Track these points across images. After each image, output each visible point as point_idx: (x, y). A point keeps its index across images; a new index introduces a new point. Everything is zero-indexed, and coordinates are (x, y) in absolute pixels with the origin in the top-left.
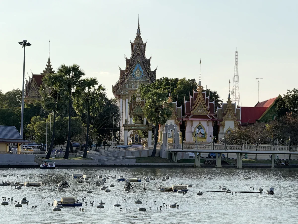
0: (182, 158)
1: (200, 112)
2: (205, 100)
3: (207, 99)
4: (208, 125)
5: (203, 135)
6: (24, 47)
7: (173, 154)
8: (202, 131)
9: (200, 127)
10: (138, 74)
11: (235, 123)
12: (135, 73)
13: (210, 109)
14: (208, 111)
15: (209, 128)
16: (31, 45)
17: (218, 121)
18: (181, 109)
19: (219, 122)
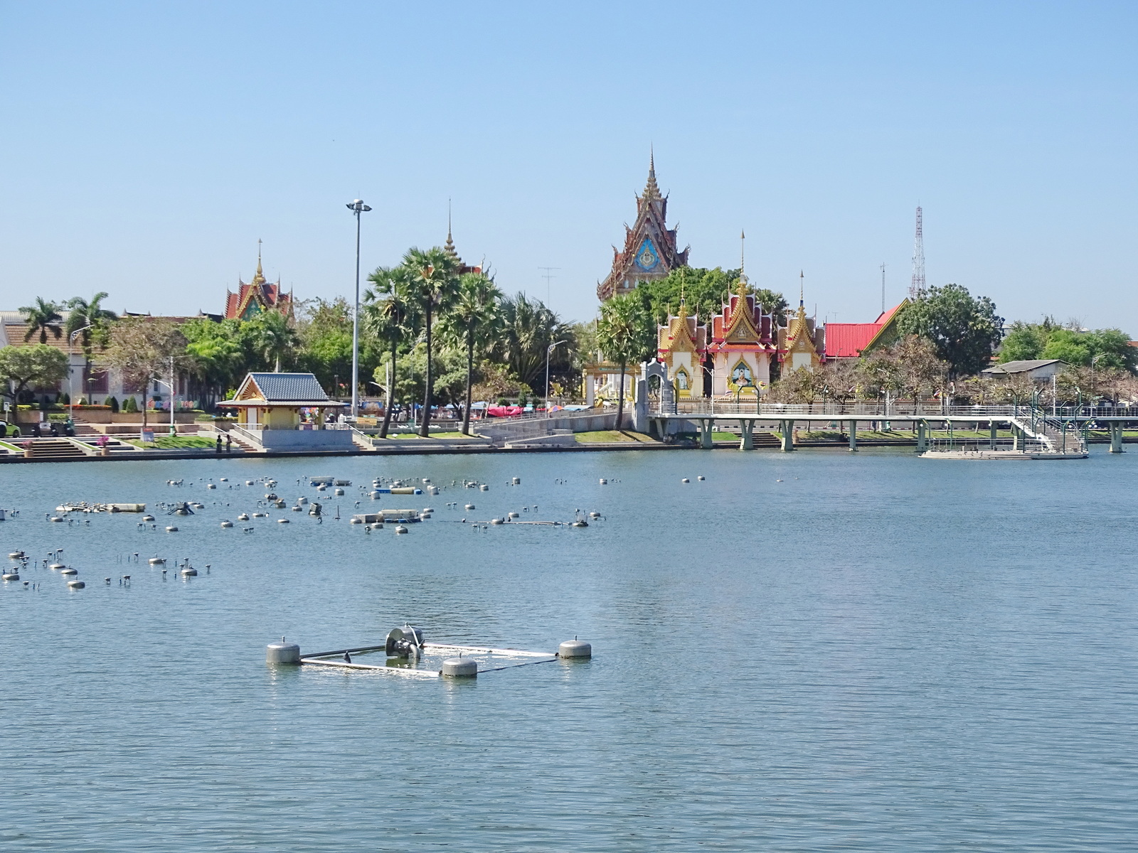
0: (680, 431)
1: (742, 335)
2: (752, 312)
3: (757, 309)
4: (758, 361)
5: (748, 381)
6: (357, 214)
7: (659, 424)
8: (747, 374)
9: (741, 366)
10: (647, 259)
11: (813, 358)
12: (642, 258)
13: (762, 329)
14: (758, 333)
15: (760, 369)
16: (370, 209)
17: (779, 355)
18: (706, 331)
19: (781, 356)
